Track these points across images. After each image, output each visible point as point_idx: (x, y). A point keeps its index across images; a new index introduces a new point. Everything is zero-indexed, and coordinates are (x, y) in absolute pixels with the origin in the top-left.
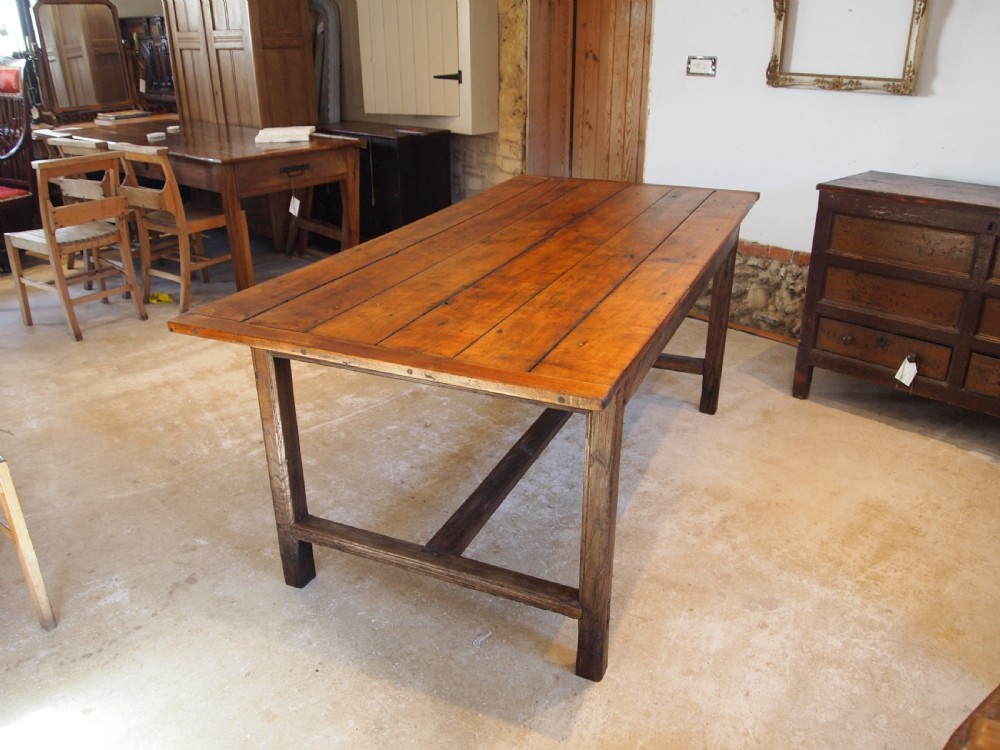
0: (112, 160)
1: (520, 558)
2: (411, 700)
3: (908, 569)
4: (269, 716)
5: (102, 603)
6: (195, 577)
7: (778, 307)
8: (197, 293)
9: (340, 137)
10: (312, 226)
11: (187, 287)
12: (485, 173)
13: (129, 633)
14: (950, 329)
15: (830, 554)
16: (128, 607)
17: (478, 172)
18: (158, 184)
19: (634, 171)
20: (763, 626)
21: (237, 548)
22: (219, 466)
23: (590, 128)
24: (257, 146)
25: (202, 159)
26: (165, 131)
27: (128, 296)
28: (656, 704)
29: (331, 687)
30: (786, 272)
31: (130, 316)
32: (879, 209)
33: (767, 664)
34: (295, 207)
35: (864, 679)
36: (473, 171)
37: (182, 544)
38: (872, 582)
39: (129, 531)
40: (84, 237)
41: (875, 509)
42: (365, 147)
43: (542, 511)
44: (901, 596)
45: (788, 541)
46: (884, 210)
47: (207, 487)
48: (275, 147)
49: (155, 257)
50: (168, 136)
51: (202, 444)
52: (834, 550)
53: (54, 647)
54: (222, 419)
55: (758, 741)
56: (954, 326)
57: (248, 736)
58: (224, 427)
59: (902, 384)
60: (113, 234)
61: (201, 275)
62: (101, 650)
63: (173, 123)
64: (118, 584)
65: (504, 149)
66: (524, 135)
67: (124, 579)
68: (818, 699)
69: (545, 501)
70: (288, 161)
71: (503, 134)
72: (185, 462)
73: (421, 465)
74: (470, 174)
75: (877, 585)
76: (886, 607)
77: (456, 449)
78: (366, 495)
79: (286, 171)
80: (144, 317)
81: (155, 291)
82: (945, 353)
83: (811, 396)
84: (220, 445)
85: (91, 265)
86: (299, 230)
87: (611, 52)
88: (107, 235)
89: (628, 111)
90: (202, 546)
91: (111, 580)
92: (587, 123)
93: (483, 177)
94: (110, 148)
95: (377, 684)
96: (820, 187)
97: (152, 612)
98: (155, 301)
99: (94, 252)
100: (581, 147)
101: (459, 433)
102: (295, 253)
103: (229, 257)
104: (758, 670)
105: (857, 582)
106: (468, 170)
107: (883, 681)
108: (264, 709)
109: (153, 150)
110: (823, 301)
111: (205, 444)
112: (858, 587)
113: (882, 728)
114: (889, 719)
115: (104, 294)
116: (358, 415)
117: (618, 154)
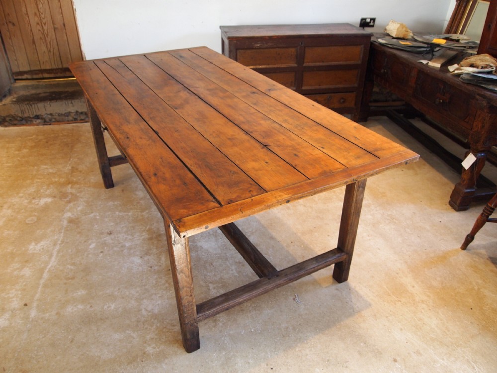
2: (318, 341)
23: (14, 24)
29: (288, 368)
32: (257, 44)
77: (146, 235)
89: (41, 11)
92: (10, 22)
95: (298, 349)
96: (229, 38)
101: (133, 227)
116: (58, 252)
117: (41, 38)
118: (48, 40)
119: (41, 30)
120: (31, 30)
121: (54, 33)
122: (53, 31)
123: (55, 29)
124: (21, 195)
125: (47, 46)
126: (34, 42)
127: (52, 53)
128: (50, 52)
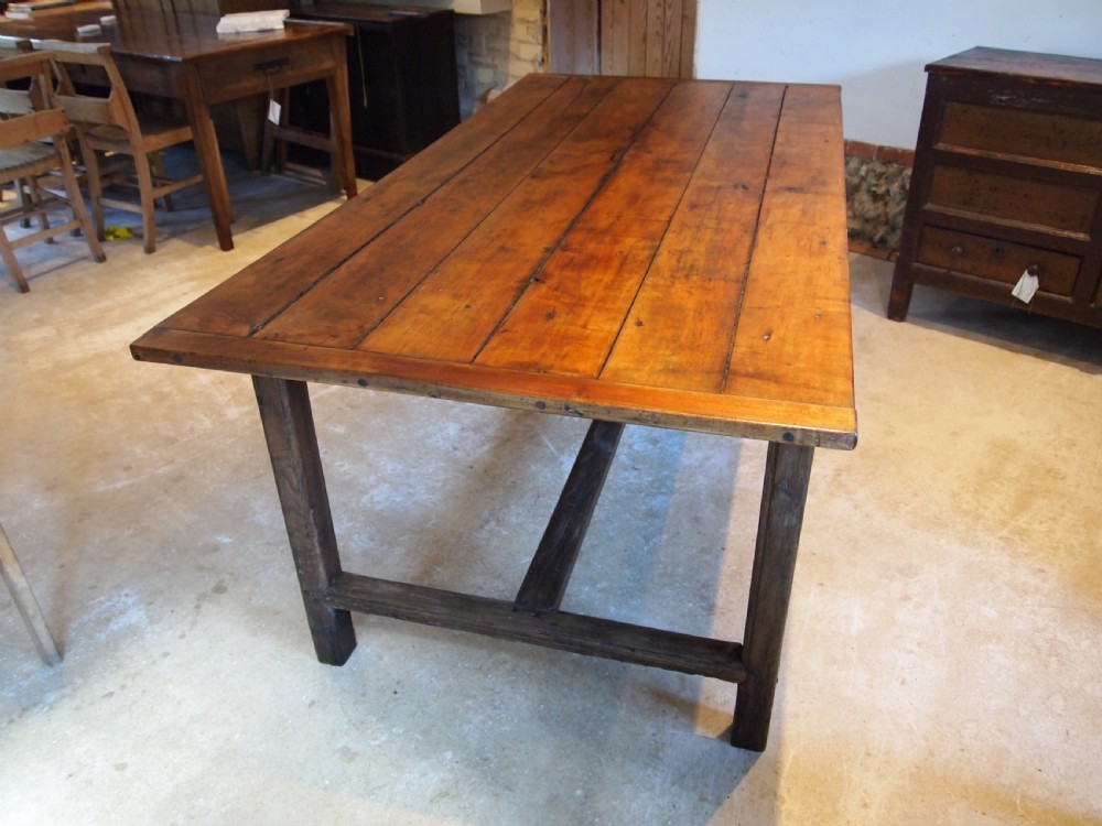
0: (41, 62)
1: (611, 534)
2: (516, 720)
3: (1054, 519)
4: (348, 755)
5: (114, 627)
6: (224, 585)
7: (857, 213)
8: (163, 224)
9: (320, 23)
10: (293, 135)
11: (152, 219)
12: (497, 62)
13: (155, 662)
14: (1081, 236)
15: (965, 507)
16: (148, 630)
17: (489, 61)
18: (102, 91)
19: (677, 53)
20: (906, 598)
21: (268, 544)
22: (229, 441)
24: (220, 37)
25: (155, 56)
26: (99, 22)
27: (77, 233)
28: (802, 702)
29: (416, 712)
30: (868, 172)
31: (84, 258)
32: (1002, 94)
33: (919, 644)
34: (275, 113)
35: (1029, 654)
36: (482, 60)
37: (200, 544)
38: (1017, 537)
39: (130, 532)
40: (16, 163)
41: (1004, 450)
42: (352, 34)
43: (627, 474)
44: (1052, 551)
45: (915, 495)
46: (1006, 95)
47: (218, 469)
48: (242, 38)
49: (107, 183)
50: (104, 28)
51: (201, 416)
52: (968, 502)
53: (63, 687)
54: (221, 383)
55: (926, 740)
56: (1085, 232)
57: (327, 782)
58: (226, 392)
59: (1020, 302)
60: (52, 157)
61: (163, 202)
62: (123, 687)
63: (106, 12)
64: (130, 601)
65: (519, 31)
66: (544, 13)
67: (136, 593)
68: (983, 681)
69: (627, 462)
70: (262, 55)
71: (518, 13)
72: (185, 439)
73: (473, 426)
74: (478, 64)
75: (1022, 540)
76: (1037, 567)
78: (413, 467)
79: (259, 68)
80: (102, 259)
81: (109, 224)
82: (1074, 263)
83: (908, 317)
84: (225, 415)
85: (26, 198)
86: (276, 141)
88: (45, 159)
90: (225, 545)
91: (120, 596)
93: (494, 67)
94: (35, 47)
95: (470, 703)
96: (929, 68)
97: (180, 633)
98: (111, 238)
99: (30, 181)
100: (612, 26)
102: (273, 169)
103: (199, 178)
104: (911, 652)
105: (1001, 538)
106: (476, 59)
107: (1050, 655)
108: (339, 746)
109: (93, 47)
110: (929, 206)
111: (206, 415)
112: (1002, 545)
113: (1058, 711)
114: (1065, 700)
115: (48, 234)
117: (657, 32)
118: (668, 37)
119: (662, 18)
120: (646, 15)
126: (645, 39)
128: (666, 60)
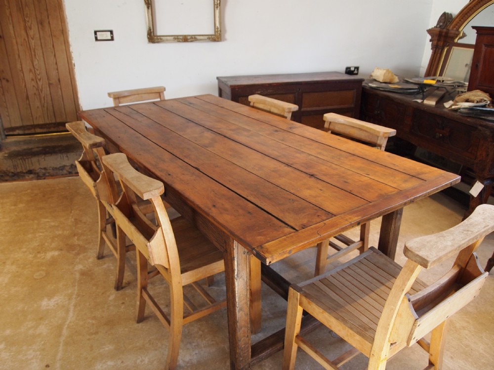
19: (50, 102)
23: (8, 81)
87: (12, 32)
89: (36, 67)
92: (4, 79)
96: (230, 87)
116: (75, 306)
117: (35, 94)
118: (43, 95)
119: (36, 86)
120: (25, 86)
121: (48, 89)
122: (48, 86)
123: (50, 84)
124: (24, 250)
125: (41, 102)
126: (27, 98)
127: (45, 108)
128: (44, 106)
